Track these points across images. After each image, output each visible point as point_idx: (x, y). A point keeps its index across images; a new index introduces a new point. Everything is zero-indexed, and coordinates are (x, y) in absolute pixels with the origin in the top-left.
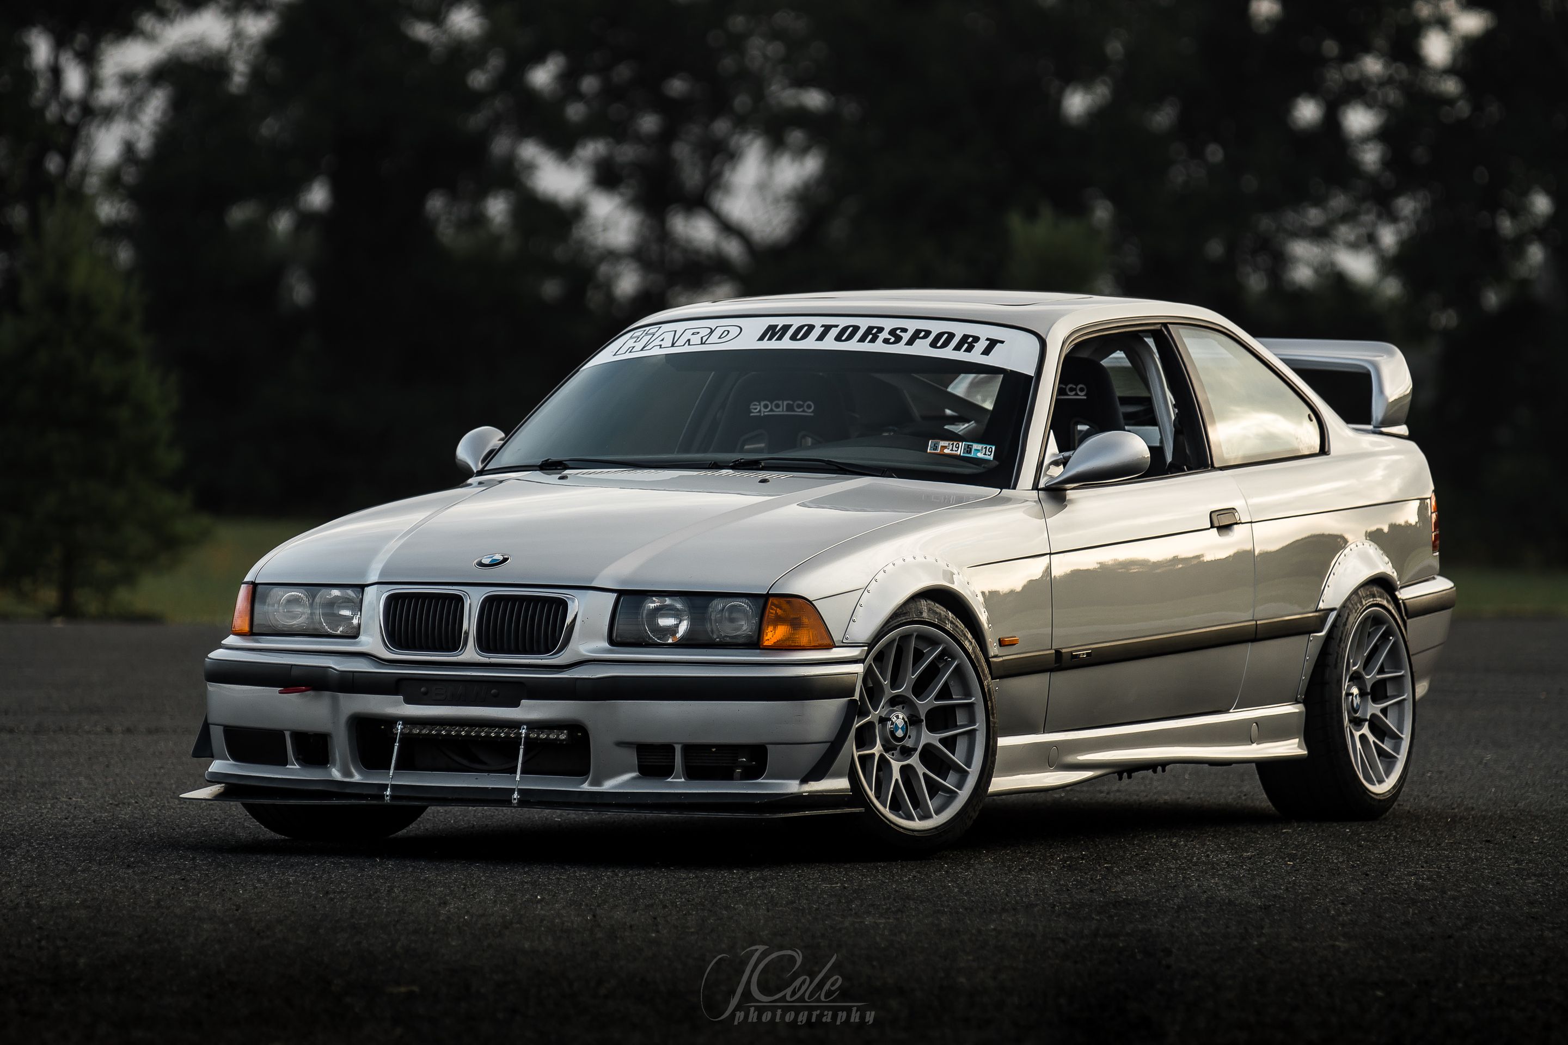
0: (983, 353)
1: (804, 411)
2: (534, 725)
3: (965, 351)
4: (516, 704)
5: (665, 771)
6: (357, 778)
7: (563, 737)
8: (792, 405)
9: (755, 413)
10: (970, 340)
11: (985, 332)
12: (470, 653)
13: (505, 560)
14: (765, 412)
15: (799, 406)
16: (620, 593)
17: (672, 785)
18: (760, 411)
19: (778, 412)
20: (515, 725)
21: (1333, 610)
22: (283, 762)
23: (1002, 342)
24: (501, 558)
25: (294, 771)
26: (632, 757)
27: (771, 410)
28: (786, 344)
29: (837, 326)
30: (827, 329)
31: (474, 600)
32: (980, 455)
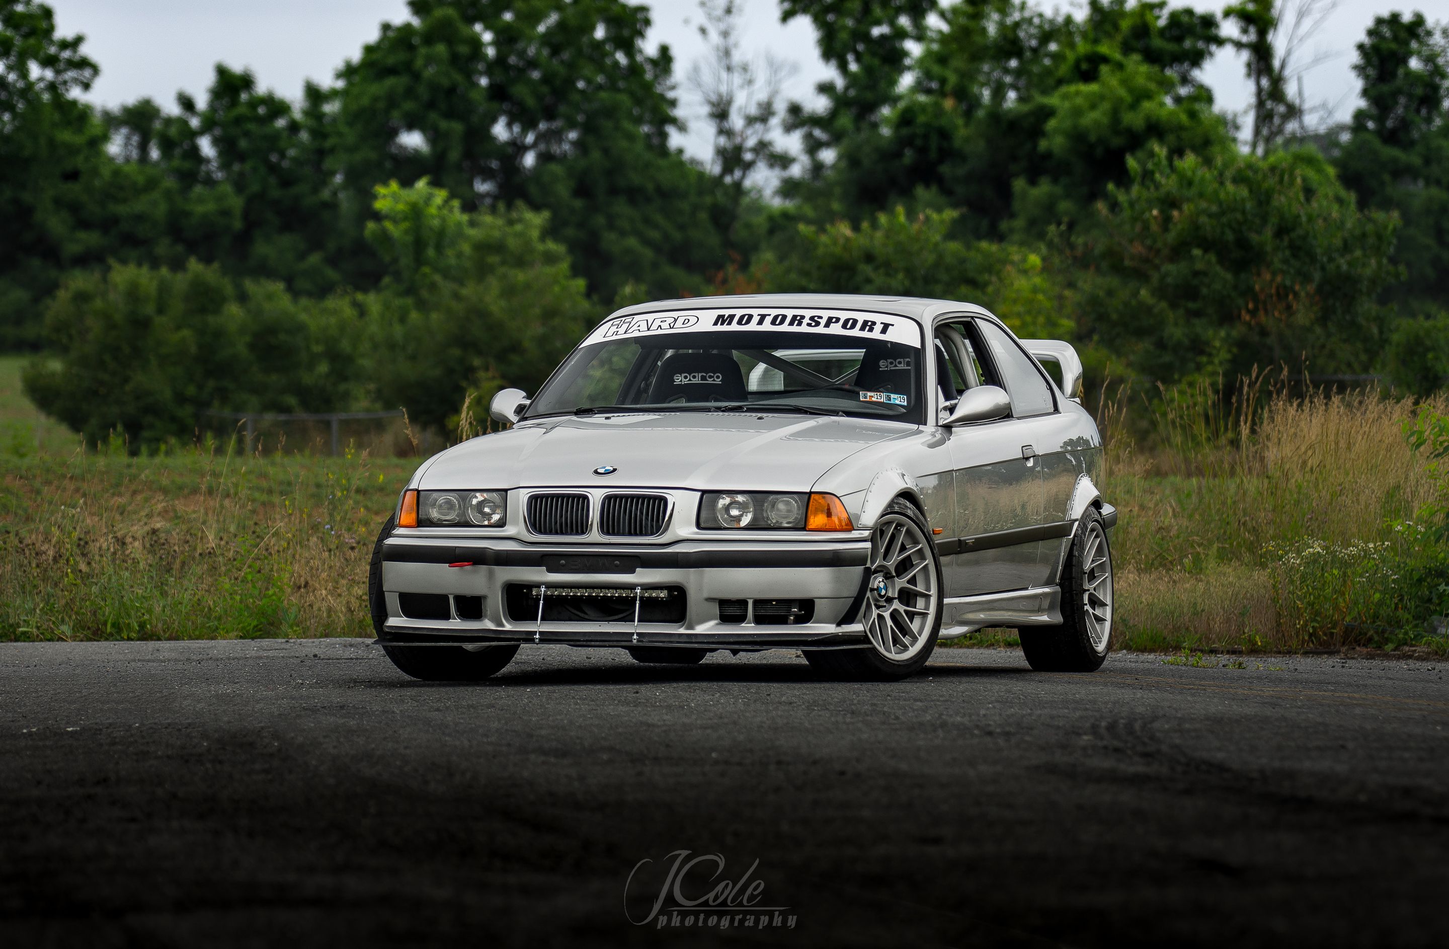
0: (881, 333)
1: (714, 380)
2: (646, 587)
3: (868, 331)
4: (633, 572)
5: (740, 619)
6: (508, 627)
7: (662, 595)
8: (705, 377)
9: (677, 382)
10: (870, 323)
11: (879, 319)
12: (595, 535)
13: (615, 470)
14: (686, 381)
15: (710, 377)
16: (704, 492)
17: (747, 628)
18: (681, 381)
19: (695, 381)
20: (632, 587)
21: (1076, 520)
22: (446, 616)
23: (893, 325)
24: (612, 469)
25: (456, 624)
26: (716, 609)
27: (690, 380)
28: (734, 327)
29: (770, 315)
30: (763, 318)
31: (596, 498)
32: (897, 402)
